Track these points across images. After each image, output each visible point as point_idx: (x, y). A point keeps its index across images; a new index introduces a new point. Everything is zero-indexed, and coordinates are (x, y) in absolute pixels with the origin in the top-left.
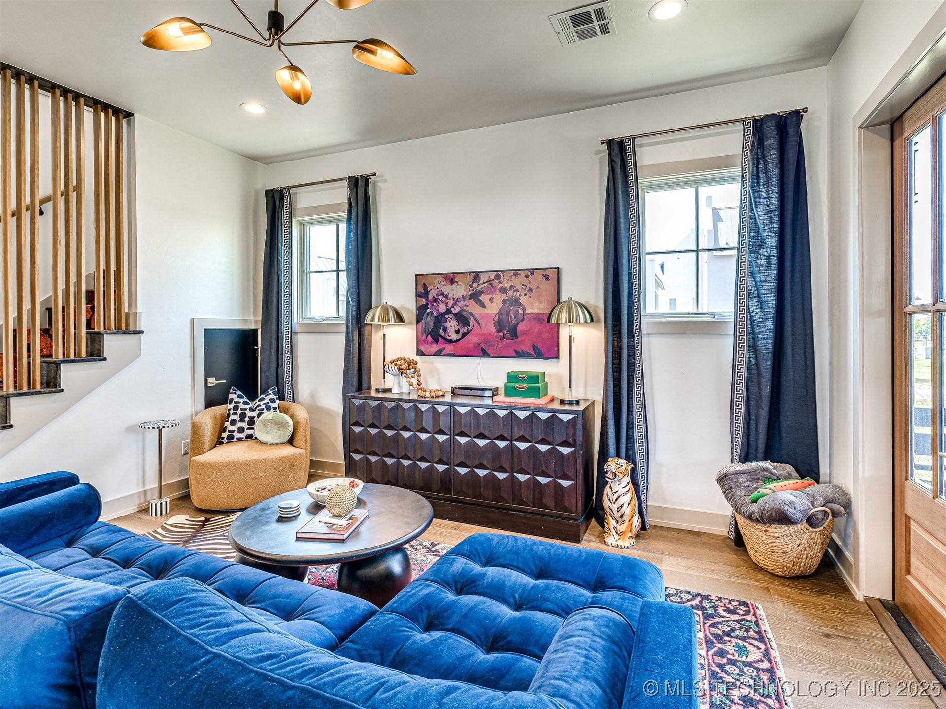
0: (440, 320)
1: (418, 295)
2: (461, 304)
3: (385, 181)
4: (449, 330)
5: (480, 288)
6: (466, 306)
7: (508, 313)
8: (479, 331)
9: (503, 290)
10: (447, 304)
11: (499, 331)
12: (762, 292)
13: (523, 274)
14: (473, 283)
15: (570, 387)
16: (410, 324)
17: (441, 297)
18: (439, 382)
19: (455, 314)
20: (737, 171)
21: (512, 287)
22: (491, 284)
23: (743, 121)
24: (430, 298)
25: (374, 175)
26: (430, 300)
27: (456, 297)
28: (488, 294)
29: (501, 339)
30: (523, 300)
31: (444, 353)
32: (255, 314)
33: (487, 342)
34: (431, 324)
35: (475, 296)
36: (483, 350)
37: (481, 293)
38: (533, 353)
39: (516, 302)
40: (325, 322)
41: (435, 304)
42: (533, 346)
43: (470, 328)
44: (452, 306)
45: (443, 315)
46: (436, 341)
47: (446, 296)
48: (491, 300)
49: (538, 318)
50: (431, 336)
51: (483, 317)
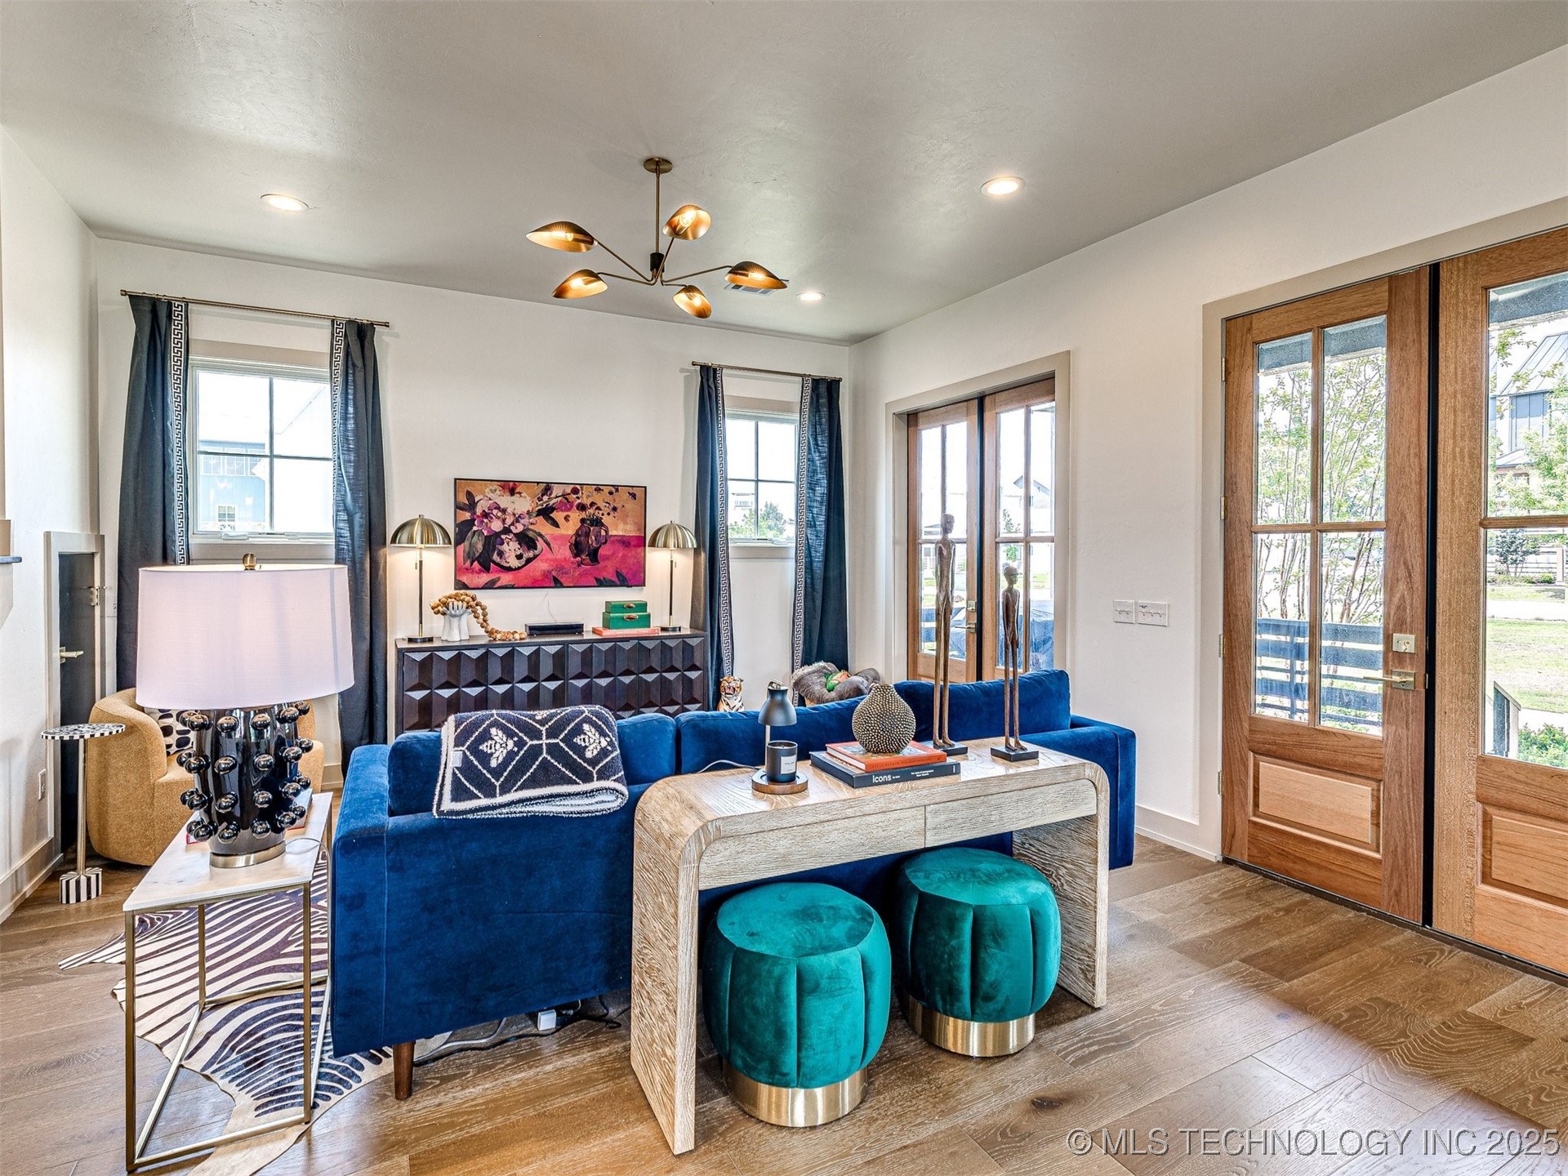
0: (493, 541)
1: (458, 507)
2: (525, 521)
4: (506, 555)
5: (551, 503)
6: (532, 524)
7: (587, 535)
8: (550, 556)
9: (582, 507)
10: (504, 521)
11: (576, 556)
12: (817, 523)
13: (607, 490)
14: (542, 495)
15: (671, 614)
16: (446, 545)
17: (495, 512)
19: (515, 534)
20: (796, 416)
21: (592, 504)
22: (566, 499)
23: (802, 376)
24: (479, 511)
25: (386, 325)
26: (478, 514)
27: (518, 512)
28: (562, 511)
29: (579, 566)
30: (606, 520)
31: (498, 584)
32: (92, 522)
33: (560, 568)
34: (480, 547)
35: (545, 513)
36: (555, 579)
37: (552, 509)
38: (615, 579)
39: (598, 522)
41: (485, 520)
42: (617, 572)
43: (537, 552)
44: (513, 524)
45: (498, 535)
46: (487, 569)
47: (504, 511)
48: (567, 518)
49: (625, 542)
50: (479, 562)
51: (555, 538)
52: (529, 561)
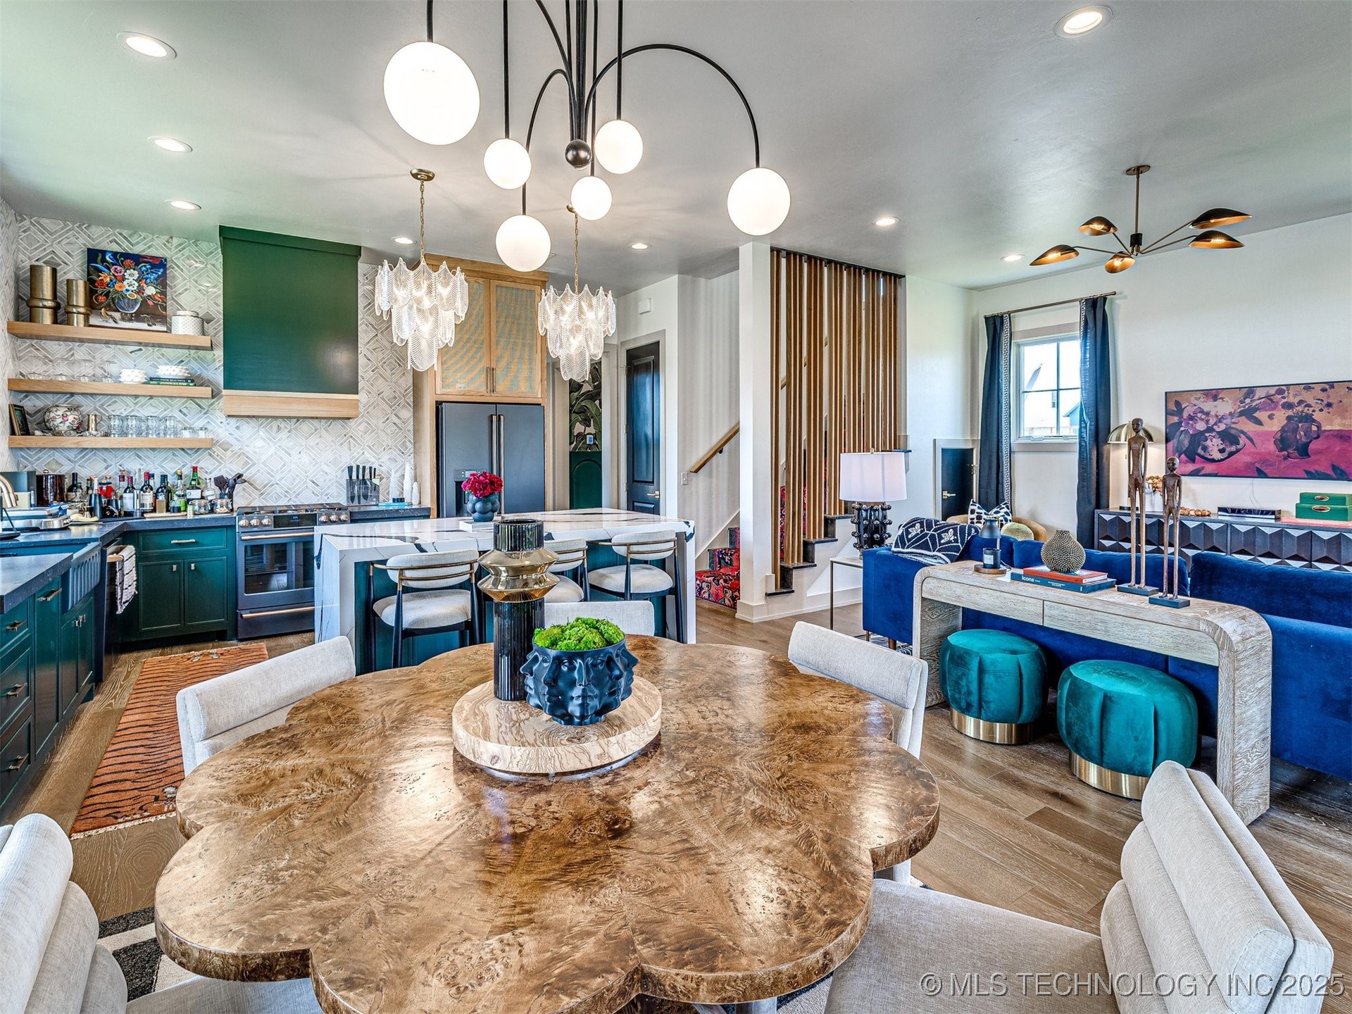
0: (1198, 438)
1: (1168, 413)
2: (1228, 421)
3: (1125, 297)
4: (1210, 449)
5: (1254, 404)
6: (1234, 423)
7: (1295, 431)
8: (1253, 450)
9: (1288, 406)
10: (1207, 422)
11: (1281, 450)
13: (1318, 387)
14: (1245, 399)
16: (1159, 442)
17: (1199, 415)
18: (1195, 501)
19: (1218, 432)
21: (1301, 402)
22: (1270, 399)
24: (1185, 415)
25: (1113, 294)
26: (1185, 417)
27: (1221, 414)
28: (1266, 410)
29: (1285, 459)
30: (1318, 416)
31: (1202, 472)
32: (972, 433)
33: (1264, 461)
34: (1186, 443)
35: (1248, 413)
36: (1258, 470)
37: (1256, 409)
38: (1332, 474)
39: (1308, 419)
40: (1045, 441)
41: (1191, 422)
42: (1333, 466)
43: (1239, 447)
44: (1215, 424)
45: (1202, 433)
46: (1193, 461)
47: (1208, 414)
48: (1271, 417)
49: (1340, 435)
50: (1186, 455)
51: (1258, 434)
52: (1231, 454)
